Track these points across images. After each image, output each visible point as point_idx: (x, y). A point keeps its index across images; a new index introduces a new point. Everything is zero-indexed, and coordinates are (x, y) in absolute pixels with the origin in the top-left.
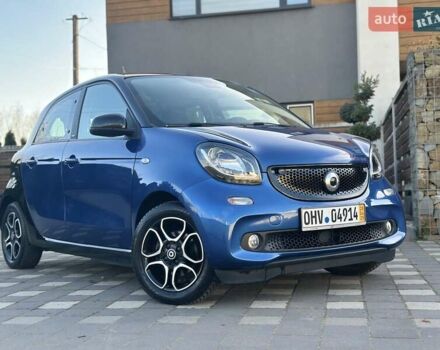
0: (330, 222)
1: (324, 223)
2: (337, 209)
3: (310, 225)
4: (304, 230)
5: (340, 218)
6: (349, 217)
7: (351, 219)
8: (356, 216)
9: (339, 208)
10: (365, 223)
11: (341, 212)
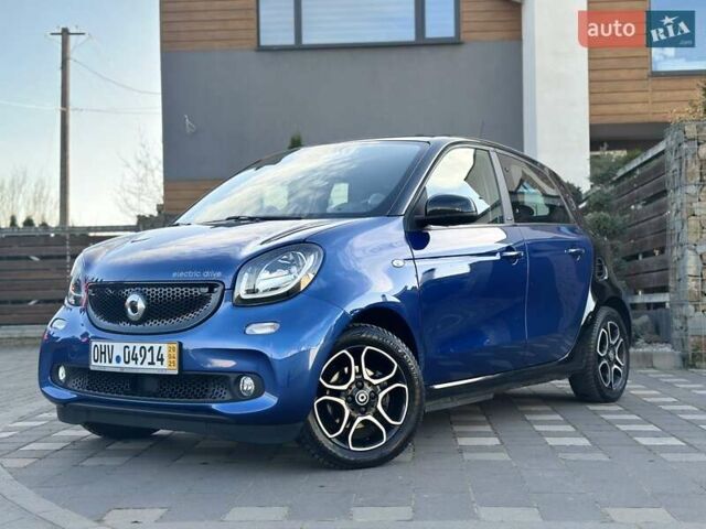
0: (122, 364)
1: (114, 363)
2: (131, 346)
3: (99, 364)
4: (92, 368)
5: (136, 359)
6: (149, 359)
7: (152, 363)
8: (162, 360)
9: (135, 346)
10: (176, 372)
11: (137, 351)
